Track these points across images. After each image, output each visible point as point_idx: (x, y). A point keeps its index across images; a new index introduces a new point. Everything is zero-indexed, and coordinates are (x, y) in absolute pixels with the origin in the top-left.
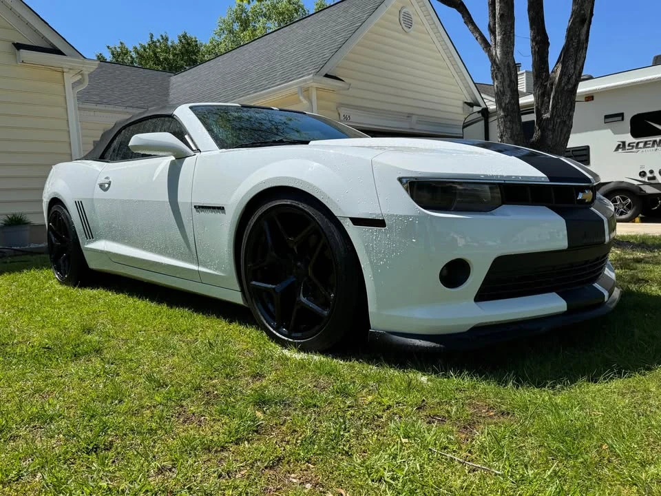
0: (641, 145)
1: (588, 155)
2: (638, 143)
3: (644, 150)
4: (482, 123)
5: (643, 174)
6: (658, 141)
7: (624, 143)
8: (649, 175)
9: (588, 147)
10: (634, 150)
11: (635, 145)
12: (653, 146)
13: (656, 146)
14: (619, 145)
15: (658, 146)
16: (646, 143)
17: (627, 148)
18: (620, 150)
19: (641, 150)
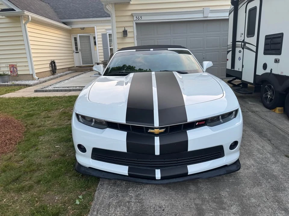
9: (283, 34)
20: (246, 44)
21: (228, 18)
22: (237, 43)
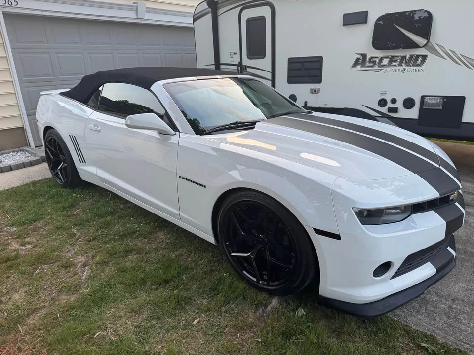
0: (385, 62)
1: (320, 69)
2: (382, 59)
3: (388, 69)
4: (209, 16)
5: (382, 102)
6: (408, 57)
7: (364, 56)
8: (389, 105)
9: (321, 58)
10: (376, 68)
11: (377, 60)
12: (400, 65)
13: (404, 65)
14: (358, 59)
15: (407, 65)
16: (392, 59)
17: (368, 64)
18: (359, 67)
19: (385, 68)
20: (248, 69)
21: (192, 26)
22: (222, 66)
